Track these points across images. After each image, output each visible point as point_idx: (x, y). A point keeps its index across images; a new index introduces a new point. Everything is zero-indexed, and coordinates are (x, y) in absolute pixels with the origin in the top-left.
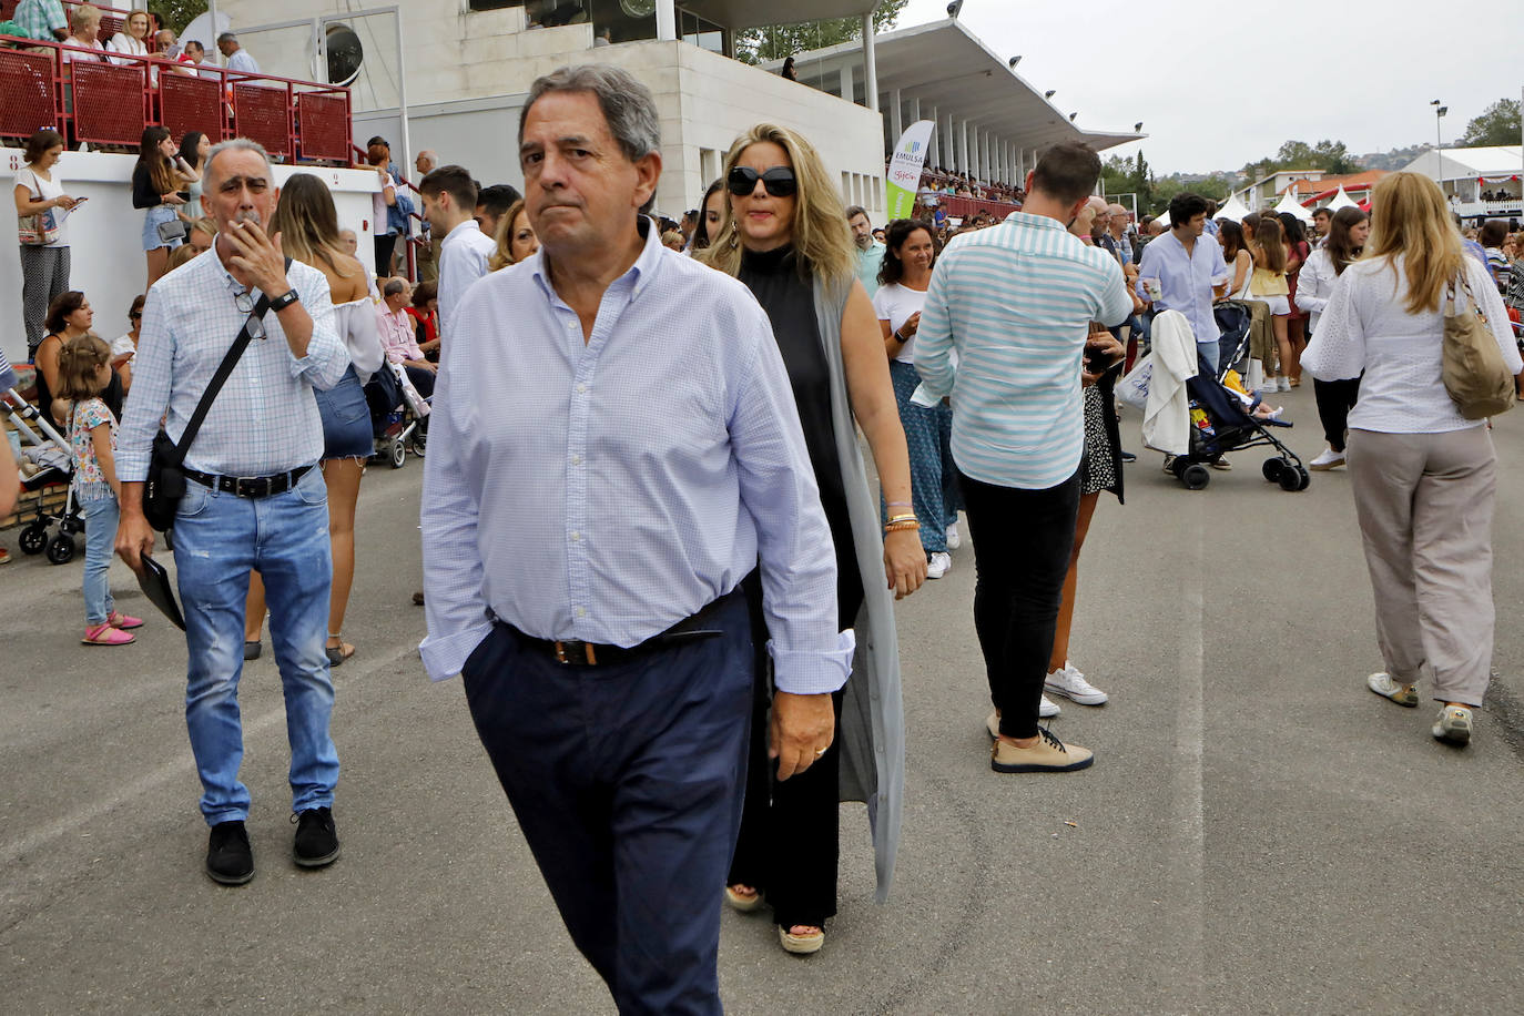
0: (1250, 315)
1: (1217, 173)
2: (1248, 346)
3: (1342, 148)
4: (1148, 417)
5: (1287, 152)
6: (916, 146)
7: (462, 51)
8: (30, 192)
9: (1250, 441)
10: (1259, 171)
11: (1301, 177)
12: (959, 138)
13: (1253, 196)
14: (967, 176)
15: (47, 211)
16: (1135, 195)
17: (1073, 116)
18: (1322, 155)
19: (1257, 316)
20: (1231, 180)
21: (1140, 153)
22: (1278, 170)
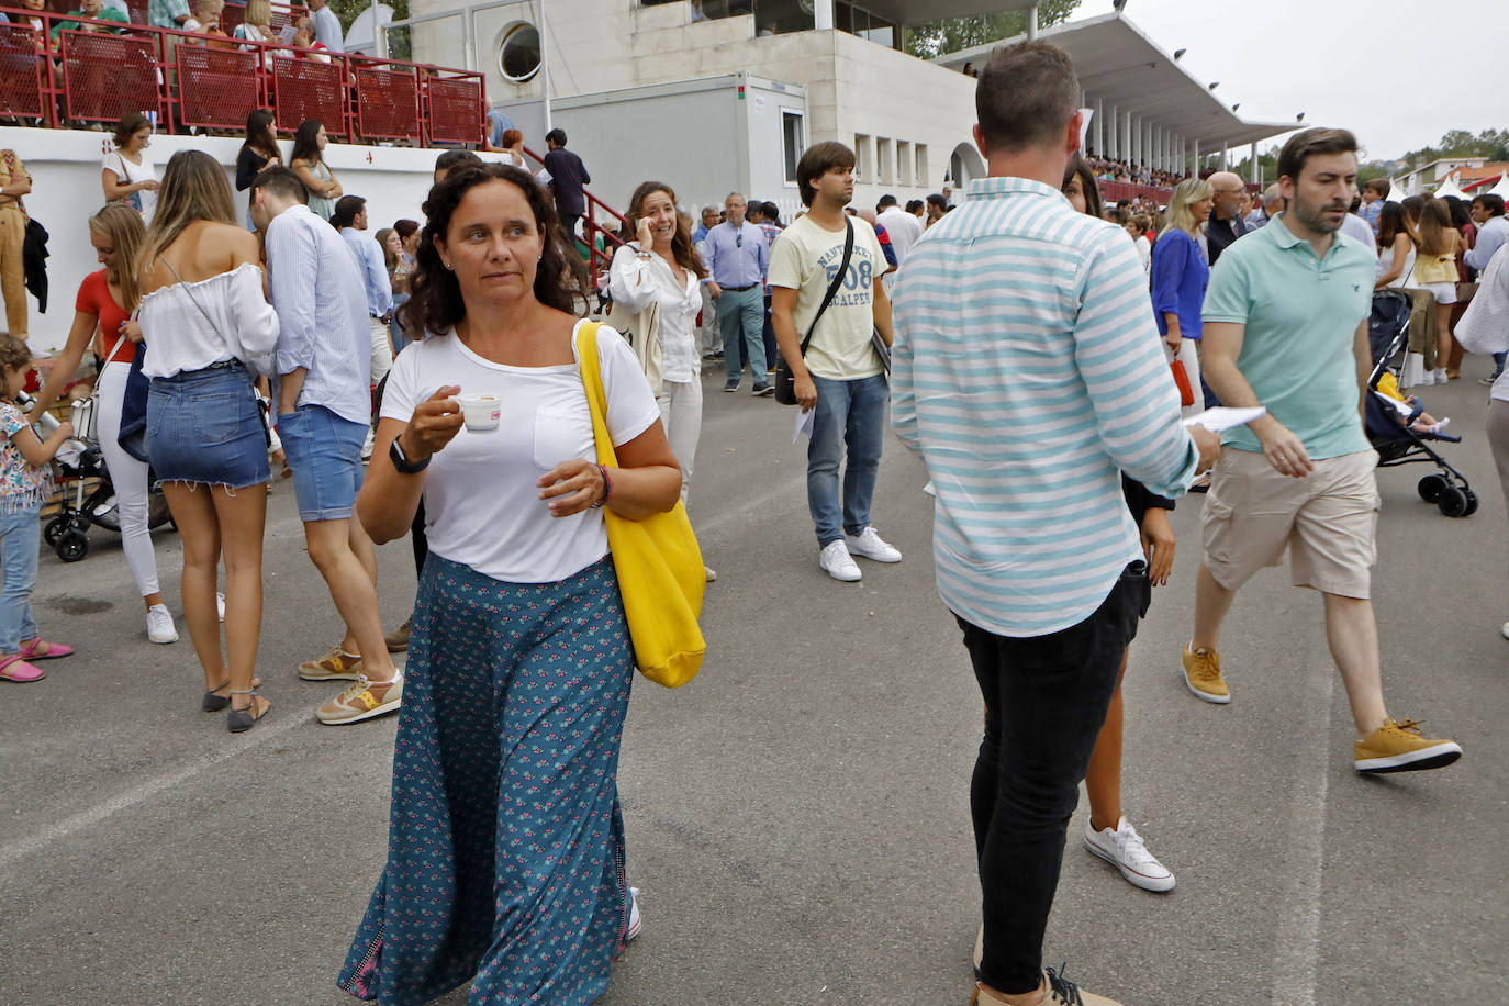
0: (1410, 305)
1: (1376, 162)
2: (1407, 337)
5: (1449, 140)
7: (633, 45)
8: (118, 177)
9: (1405, 455)
10: (1420, 159)
11: (1462, 165)
12: (1122, 128)
13: (1412, 183)
14: (1129, 164)
15: (134, 194)
17: (1235, 108)
18: (1485, 143)
19: (1419, 306)
20: (1390, 168)
22: (1439, 158)
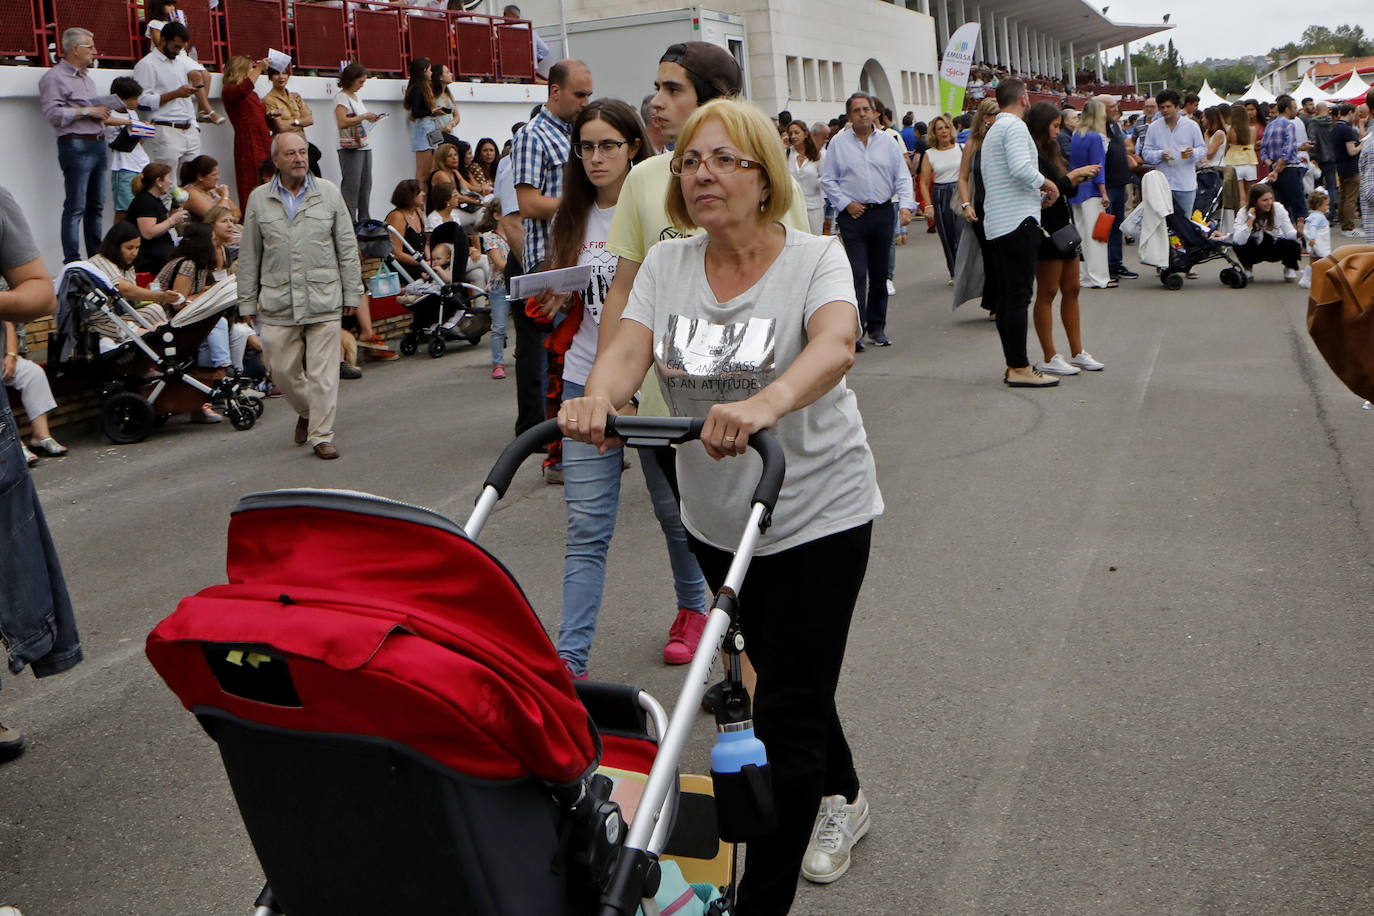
2: (1221, 199)
3: (1359, 31)
4: (1142, 242)
5: (1310, 36)
6: (964, 46)
8: (346, 110)
9: (1210, 257)
10: (1283, 55)
11: (1321, 61)
12: (1000, 33)
13: (1276, 80)
14: (1009, 69)
15: (358, 123)
16: (1165, 82)
17: (1105, 10)
18: (1341, 38)
21: (1171, 41)
22: (1300, 54)
